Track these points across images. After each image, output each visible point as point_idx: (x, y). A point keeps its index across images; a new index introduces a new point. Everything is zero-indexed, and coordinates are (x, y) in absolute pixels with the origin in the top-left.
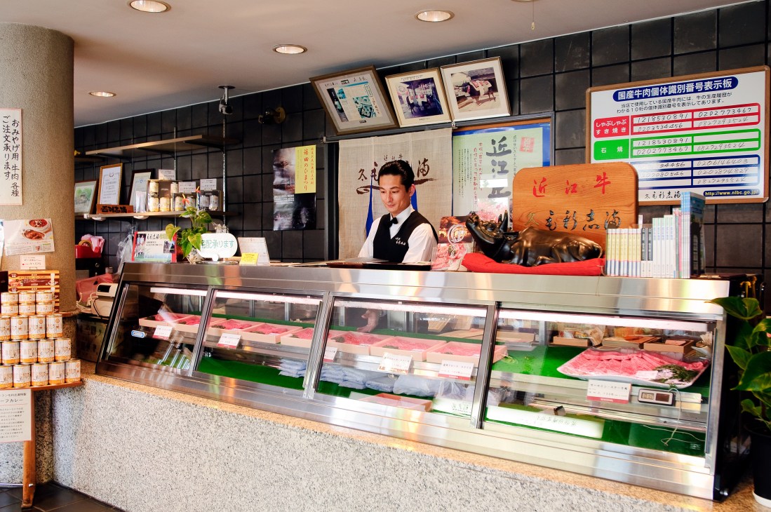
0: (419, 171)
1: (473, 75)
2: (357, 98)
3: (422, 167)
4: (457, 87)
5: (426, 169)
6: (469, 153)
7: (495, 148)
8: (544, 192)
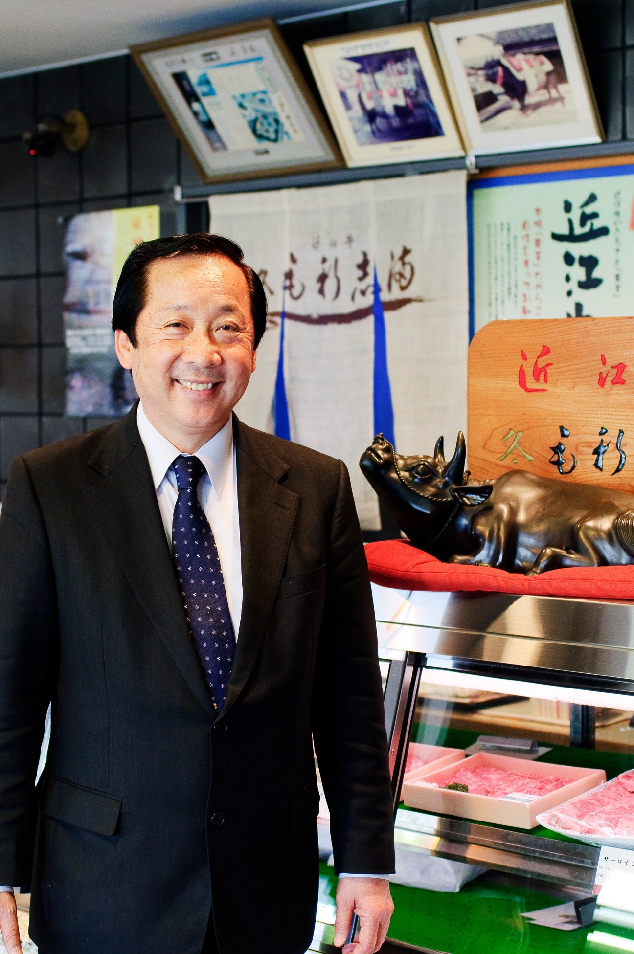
0: (391, 276)
1: (509, 40)
2: (243, 96)
3: (398, 267)
4: (472, 71)
5: (407, 273)
6: (513, 233)
7: (570, 222)
8: (546, 381)
